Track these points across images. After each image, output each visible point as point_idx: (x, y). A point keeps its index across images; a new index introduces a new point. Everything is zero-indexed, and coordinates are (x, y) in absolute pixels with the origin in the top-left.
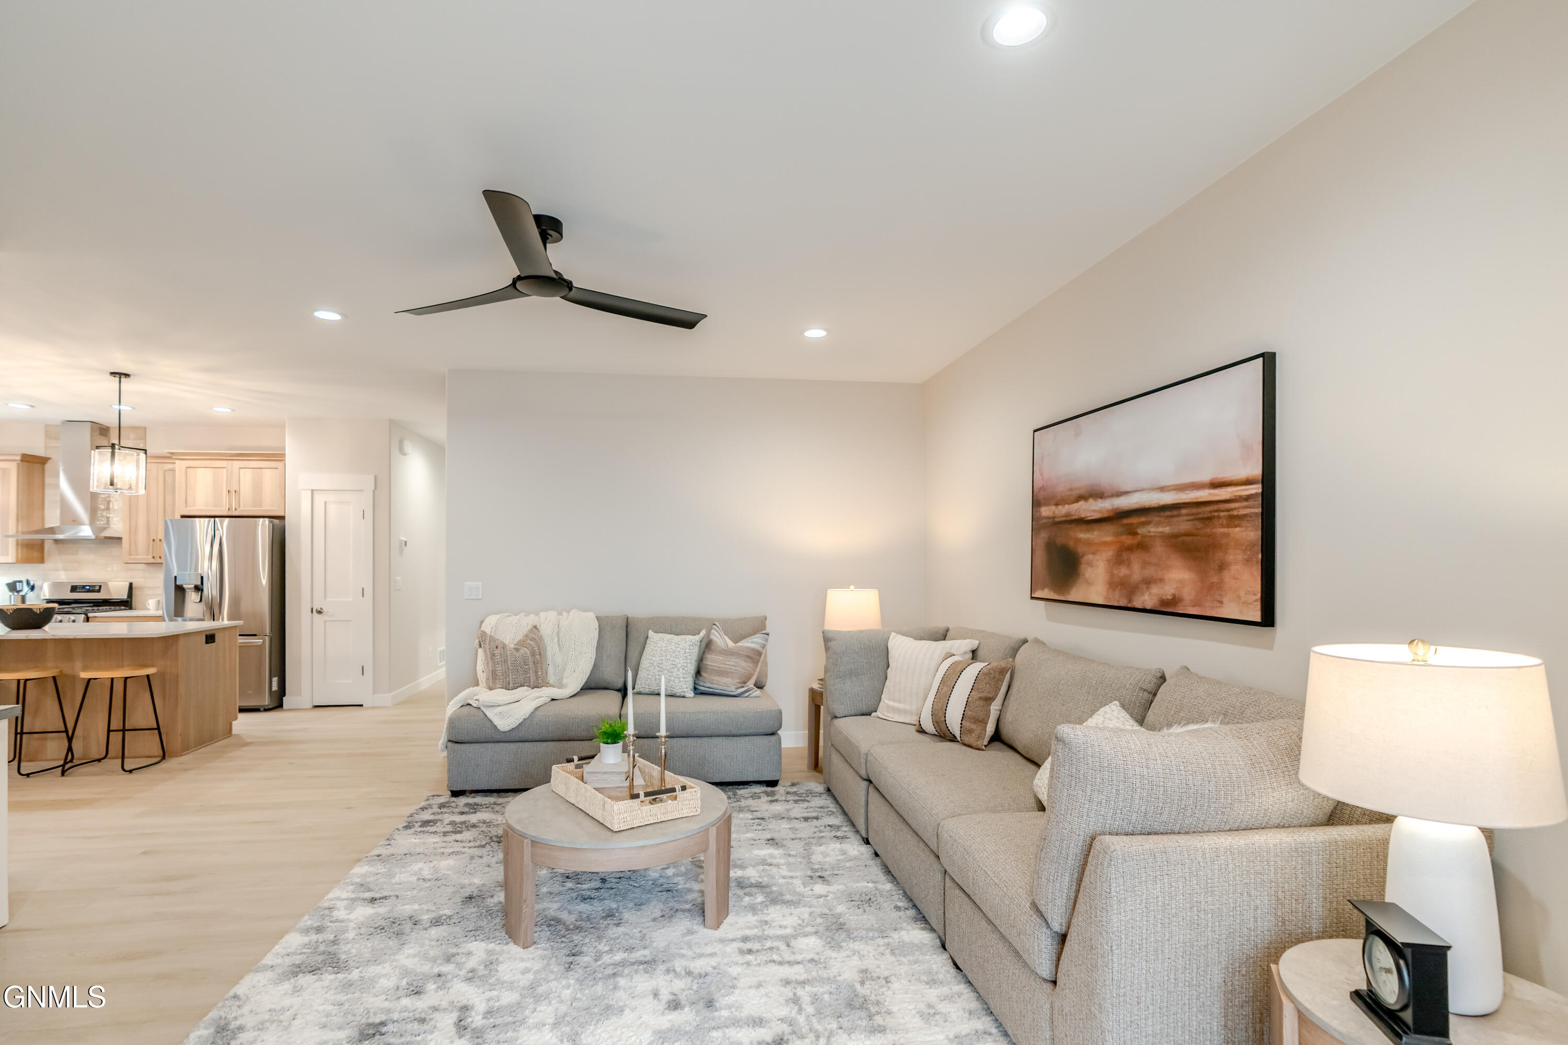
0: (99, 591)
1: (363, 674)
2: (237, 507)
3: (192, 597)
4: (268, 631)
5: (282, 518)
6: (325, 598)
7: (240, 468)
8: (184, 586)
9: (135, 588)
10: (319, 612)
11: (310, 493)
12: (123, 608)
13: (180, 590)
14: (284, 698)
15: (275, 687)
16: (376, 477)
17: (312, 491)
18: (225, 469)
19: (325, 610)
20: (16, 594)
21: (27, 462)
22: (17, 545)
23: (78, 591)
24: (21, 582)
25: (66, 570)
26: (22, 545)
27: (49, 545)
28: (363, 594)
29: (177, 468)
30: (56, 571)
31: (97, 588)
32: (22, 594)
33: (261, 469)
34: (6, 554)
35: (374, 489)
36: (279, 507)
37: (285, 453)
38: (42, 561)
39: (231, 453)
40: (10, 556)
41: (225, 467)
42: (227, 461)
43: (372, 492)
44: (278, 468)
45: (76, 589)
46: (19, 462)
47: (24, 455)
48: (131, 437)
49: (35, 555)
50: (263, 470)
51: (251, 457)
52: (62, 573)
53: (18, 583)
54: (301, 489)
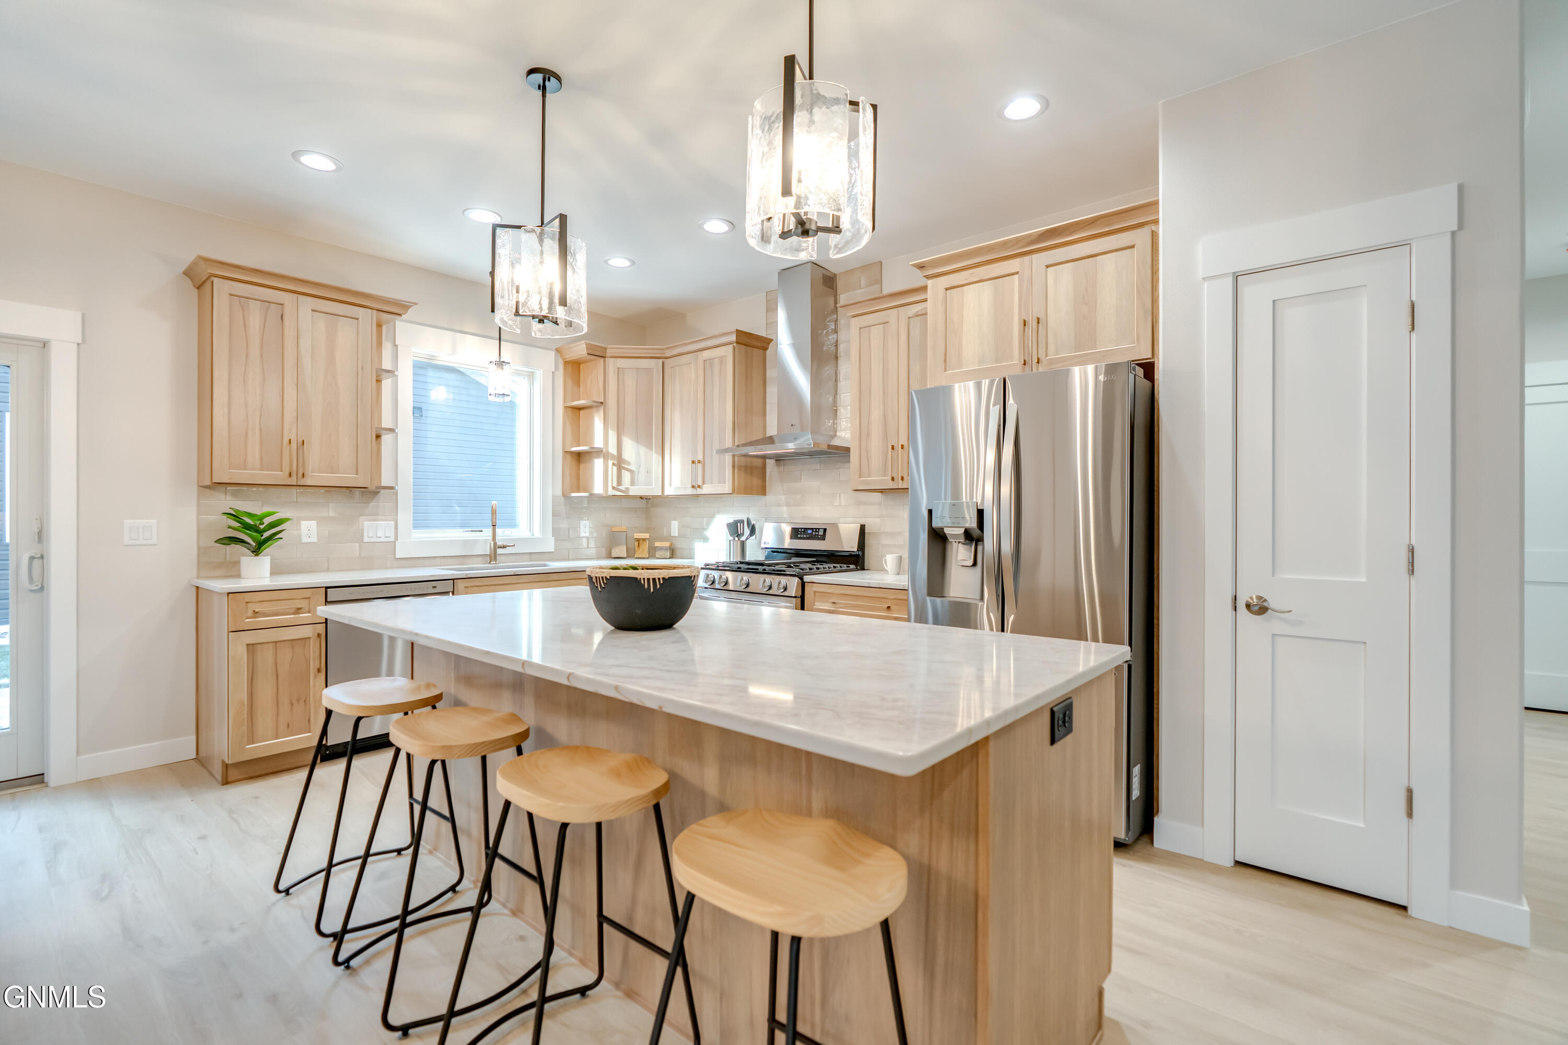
0: (823, 538)
1: (1412, 814)
2: (1040, 356)
3: (960, 553)
6: (1273, 575)
7: (1047, 266)
8: (947, 531)
9: (869, 533)
10: (1259, 608)
11: (1229, 281)
12: (852, 566)
13: (938, 538)
14: (1155, 820)
15: (1137, 789)
16: (1461, 189)
17: (1236, 277)
18: (1016, 277)
19: (1272, 603)
20: (736, 539)
21: (743, 347)
22: (734, 467)
23: (799, 536)
24: (742, 521)
25: (788, 505)
26: (740, 467)
27: (770, 463)
28: (1412, 563)
29: (929, 294)
30: (779, 506)
31: (821, 533)
32: (743, 539)
33: (1094, 258)
34: (722, 481)
35: (1455, 228)
36: (1138, 340)
37: (1156, 203)
38: (763, 491)
39: (1029, 235)
40: (725, 483)
41: (1017, 273)
42: (1022, 258)
43: (1448, 238)
44: (1133, 247)
45: (797, 533)
46: (734, 347)
47: (739, 333)
48: (863, 283)
49: (756, 481)
50: (1099, 258)
51: (1071, 234)
52: (785, 508)
53: (739, 524)
54: (1204, 279)
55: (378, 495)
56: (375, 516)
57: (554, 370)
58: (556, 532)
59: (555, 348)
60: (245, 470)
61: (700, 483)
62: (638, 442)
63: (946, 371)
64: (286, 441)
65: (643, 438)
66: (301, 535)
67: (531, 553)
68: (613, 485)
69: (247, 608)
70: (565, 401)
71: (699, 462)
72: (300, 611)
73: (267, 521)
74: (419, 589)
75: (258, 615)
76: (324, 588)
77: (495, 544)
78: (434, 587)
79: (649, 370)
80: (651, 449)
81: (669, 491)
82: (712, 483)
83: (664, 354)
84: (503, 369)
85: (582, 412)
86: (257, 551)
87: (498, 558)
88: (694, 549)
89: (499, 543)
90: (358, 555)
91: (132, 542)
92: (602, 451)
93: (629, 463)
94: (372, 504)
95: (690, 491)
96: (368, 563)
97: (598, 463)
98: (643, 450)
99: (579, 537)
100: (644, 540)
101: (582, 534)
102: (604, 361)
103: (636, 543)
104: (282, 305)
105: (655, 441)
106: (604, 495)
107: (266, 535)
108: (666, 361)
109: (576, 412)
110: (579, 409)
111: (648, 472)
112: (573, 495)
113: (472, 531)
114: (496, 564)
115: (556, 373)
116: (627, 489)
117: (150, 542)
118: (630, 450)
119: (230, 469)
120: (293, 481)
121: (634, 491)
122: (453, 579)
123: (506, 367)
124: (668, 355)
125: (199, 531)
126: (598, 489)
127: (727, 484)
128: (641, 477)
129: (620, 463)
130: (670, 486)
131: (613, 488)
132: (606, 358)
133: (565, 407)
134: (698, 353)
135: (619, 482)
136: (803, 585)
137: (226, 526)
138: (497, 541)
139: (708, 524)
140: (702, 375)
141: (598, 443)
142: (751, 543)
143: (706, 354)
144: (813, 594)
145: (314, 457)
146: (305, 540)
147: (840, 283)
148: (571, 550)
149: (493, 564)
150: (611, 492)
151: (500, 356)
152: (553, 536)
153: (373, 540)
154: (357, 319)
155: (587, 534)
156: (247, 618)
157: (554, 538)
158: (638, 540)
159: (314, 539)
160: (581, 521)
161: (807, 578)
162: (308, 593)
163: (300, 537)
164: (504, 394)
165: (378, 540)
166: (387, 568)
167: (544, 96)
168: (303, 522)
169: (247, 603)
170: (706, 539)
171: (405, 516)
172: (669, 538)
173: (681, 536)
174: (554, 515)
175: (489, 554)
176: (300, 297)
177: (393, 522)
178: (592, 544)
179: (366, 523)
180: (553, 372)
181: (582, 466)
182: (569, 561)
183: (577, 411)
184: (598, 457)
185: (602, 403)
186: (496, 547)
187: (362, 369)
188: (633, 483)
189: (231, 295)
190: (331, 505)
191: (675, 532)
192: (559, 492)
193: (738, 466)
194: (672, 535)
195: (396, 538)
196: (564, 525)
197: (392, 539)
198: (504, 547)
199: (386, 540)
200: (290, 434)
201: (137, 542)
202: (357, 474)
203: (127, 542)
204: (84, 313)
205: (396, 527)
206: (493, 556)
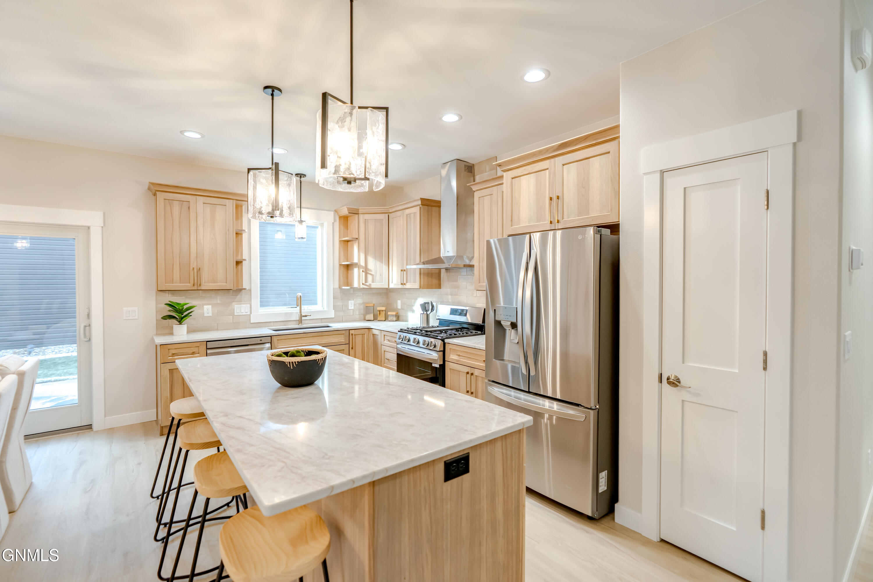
0: (466, 315)
1: (763, 527)
2: (560, 218)
3: (511, 335)
4: (593, 403)
5: (614, 228)
6: (683, 363)
7: (563, 165)
8: (502, 323)
10: (675, 383)
11: (658, 175)
12: (479, 332)
13: (500, 326)
14: (616, 505)
15: (603, 487)
16: (800, 114)
17: (663, 173)
18: (547, 171)
19: (681, 380)
20: (425, 313)
21: (426, 207)
22: (420, 274)
23: (454, 313)
24: (428, 303)
25: (452, 295)
26: (424, 274)
27: (443, 272)
28: (765, 362)
29: (504, 181)
30: (447, 295)
31: (465, 312)
32: (428, 313)
33: (588, 160)
34: (415, 282)
35: (795, 141)
36: (611, 210)
37: (618, 127)
38: (439, 286)
39: (553, 147)
40: (416, 283)
41: (548, 169)
42: (550, 160)
43: (790, 148)
44: (609, 153)
45: (454, 312)
46: (420, 208)
47: (422, 199)
48: (487, 169)
49: (435, 281)
50: (591, 159)
51: (576, 145)
52: (450, 296)
53: (427, 304)
54: (644, 174)
55: (241, 293)
56: (240, 302)
58: (335, 307)
59: (334, 210)
60: (172, 283)
61: (405, 282)
62: (375, 259)
63: (512, 226)
64: (191, 268)
65: (378, 257)
66: (204, 313)
67: (322, 319)
68: (363, 283)
69: (169, 352)
70: (340, 238)
71: (404, 270)
72: (195, 353)
73: (185, 307)
74: (253, 341)
75: (174, 355)
76: (206, 342)
77: (301, 315)
78: (261, 340)
79: (381, 220)
80: (382, 263)
81: (392, 286)
82: (410, 283)
83: (389, 211)
84: (302, 224)
85: (349, 243)
86: (180, 322)
87: (303, 322)
88: (408, 316)
89: (303, 314)
90: (232, 322)
91: (127, 318)
92: (357, 264)
93: (371, 271)
94: (238, 297)
95: (400, 286)
96: (236, 326)
97: (356, 270)
98: (378, 263)
99: (348, 309)
100: (382, 311)
101: (350, 308)
102: (358, 216)
103: (378, 313)
104: (189, 202)
105: (385, 258)
106: (359, 288)
107: (185, 314)
108: (390, 215)
109: (346, 244)
110: (348, 241)
111: (381, 275)
112: (343, 288)
113: (291, 307)
114: (302, 325)
115: (335, 223)
116: (370, 284)
117: (135, 318)
118: (372, 264)
119: (165, 284)
120: (195, 288)
121: (374, 286)
122: (271, 336)
123: (304, 223)
124: (391, 211)
125: (156, 312)
126: (356, 285)
127: (417, 283)
128: (378, 278)
129: (366, 271)
130: (392, 283)
131: (363, 284)
132: (359, 214)
133: (340, 241)
134: (404, 210)
135: (366, 281)
136: (444, 344)
137: (167, 310)
138: (302, 313)
139: (414, 303)
140: (406, 223)
141: (356, 260)
142: (431, 316)
143: (408, 211)
144: (449, 350)
145: (205, 276)
146: (206, 315)
147: (476, 169)
148: (343, 316)
149: (300, 325)
150: (362, 286)
151: (301, 218)
152: (333, 310)
153: (239, 314)
154: (226, 205)
155: (353, 308)
156: (169, 357)
158: (380, 311)
159: (210, 314)
160: (349, 301)
161: (446, 341)
162: (198, 344)
164: (302, 238)
165: (241, 314)
166: (246, 328)
167: (273, 99)
168: (204, 306)
169: (169, 349)
170: (413, 311)
171: (256, 301)
172: (396, 310)
173: (402, 309)
174: (334, 298)
175: (298, 319)
176: (198, 197)
177: (249, 305)
178: (357, 312)
179: (236, 306)
180: (333, 223)
181: (349, 272)
182: (342, 323)
183: (347, 242)
184: (356, 267)
185: (357, 238)
186: (301, 316)
187: (228, 230)
188: (373, 281)
189: (165, 199)
190: (218, 297)
191: (399, 307)
192: (337, 286)
193: (423, 273)
194: (398, 308)
195: (251, 313)
196: (340, 303)
197: (249, 313)
198: (306, 316)
199: (246, 314)
200: (193, 265)
201: (129, 318)
202: (226, 283)
203: (125, 318)
204: (104, 214)
205: (251, 308)
206: (300, 321)
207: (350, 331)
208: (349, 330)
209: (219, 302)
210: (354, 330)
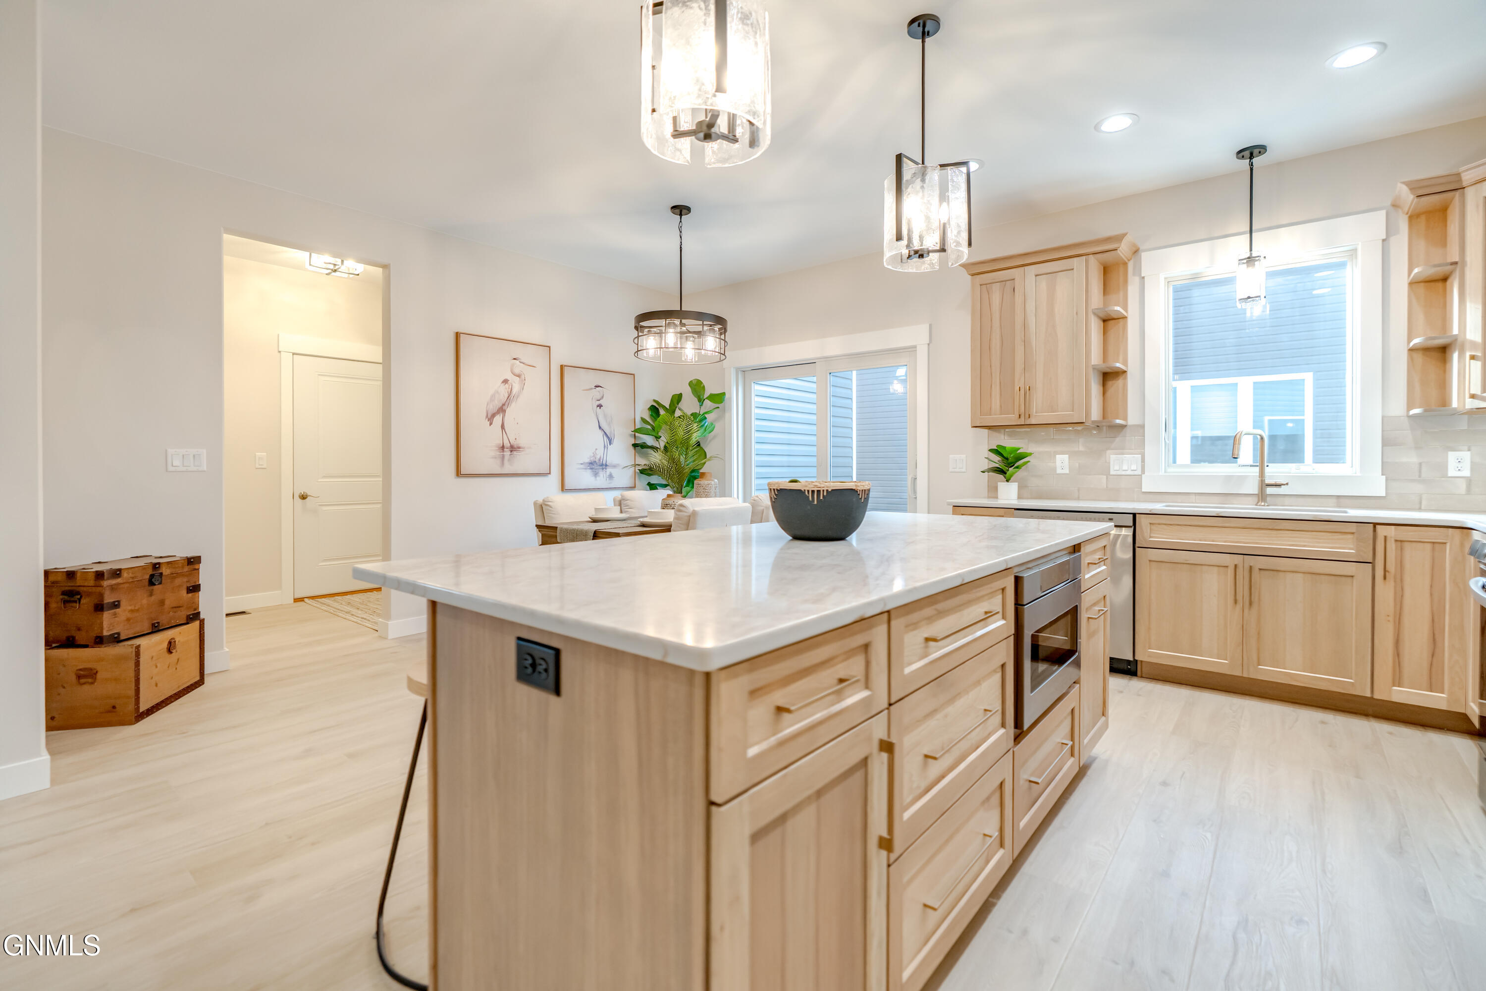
55: (1124, 430)
56: (1121, 450)
57: (1384, 237)
58: (1385, 468)
60: (990, 415)
64: (1017, 389)
66: (1056, 468)
67: (1338, 497)
70: (1409, 275)
73: (1020, 454)
77: (1263, 481)
78: (1111, 519)
84: (1255, 267)
85: (1447, 283)
86: (1008, 479)
87: (1268, 497)
89: (1267, 481)
90: (1105, 487)
91: (953, 470)
92: (1461, 342)
94: (1118, 439)
96: (1115, 494)
97: (1455, 358)
101: (1452, 472)
102: (1462, 197)
104: (1013, 279)
106: (1465, 409)
107: (1016, 465)
112: (1412, 412)
113: (1248, 466)
114: (1264, 506)
115: (1393, 240)
117: (962, 471)
119: (981, 416)
120: (1024, 421)
122: (1134, 514)
126: (1455, 401)
132: (1464, 190)
133: (1412, 279)
138: (1265, 479)
141: (1456, 329)
145: (1038, 401)
146: (1059, 471)
148: (1424, 494)
149: (1261, 506)
151: (1250, 250)
152: (1383, 473)
153: (1119, 473)
154: (1072, 269)
155: (1466, 473)
157: (1384, 477)
159: (1067, 471)
160: (1450, 452)
163: (1055, 469)
165: (1124, 473)
166: (1134, 501)
168: (1057, 456)
171: (1155, 448)
174: (1387, 442)
175: (1257, 493)
176: (1029, 268)
177: (1140, 455)
179: (1113, 457)
180: (1384, 240)
181: (1447, 366)
184: (1457, 351)
185: (1459, 264)
186: (1263, 485)
187: (1077, 314)
189: (981, 285)
190: (1081, 440)
192: (1398, 410)
195: (1143, 471)
197: (1139, 472)
198: (1278, 485)
199: (1132, 473)
200: (1019, 382)
201: (957, 470)
202: (1073, 411)
203: (951, 470)
204: (930, 326)
205: (1143, 460)
206: (1262, 496)
207: (1378, 527)
208: (1375, 525)
209: (1081, 448)
210: (1393, 527)
